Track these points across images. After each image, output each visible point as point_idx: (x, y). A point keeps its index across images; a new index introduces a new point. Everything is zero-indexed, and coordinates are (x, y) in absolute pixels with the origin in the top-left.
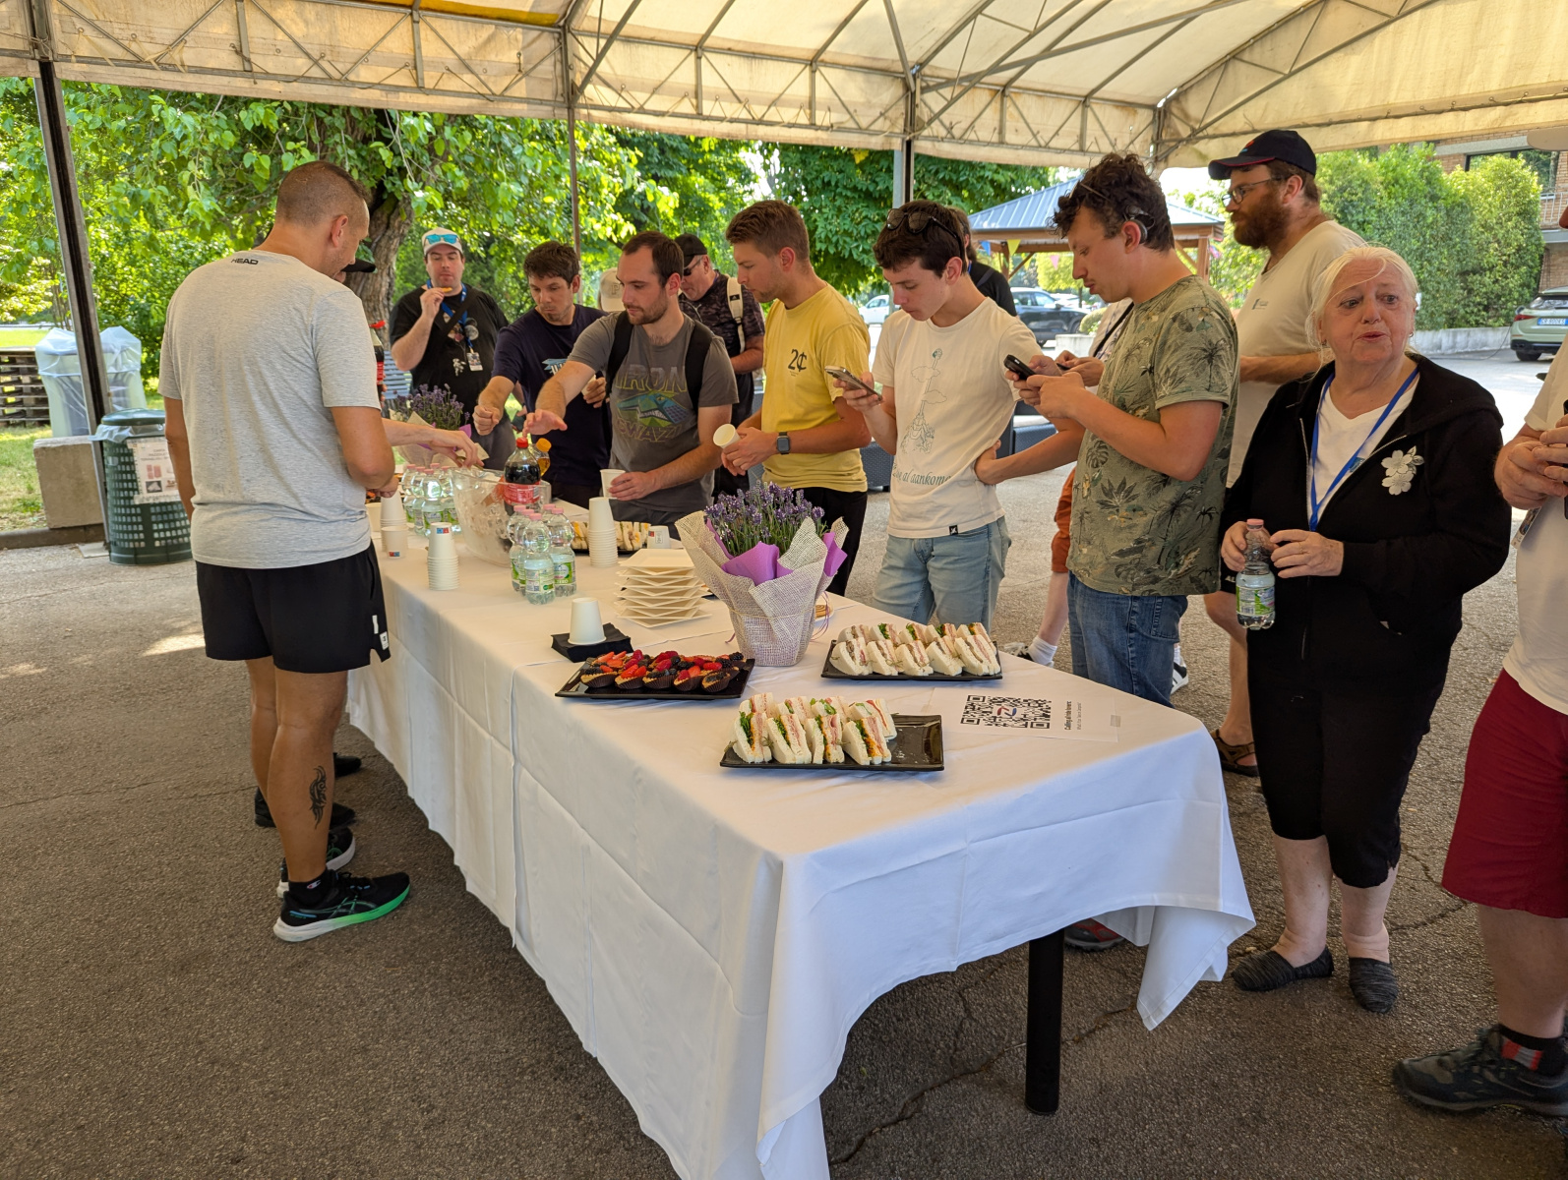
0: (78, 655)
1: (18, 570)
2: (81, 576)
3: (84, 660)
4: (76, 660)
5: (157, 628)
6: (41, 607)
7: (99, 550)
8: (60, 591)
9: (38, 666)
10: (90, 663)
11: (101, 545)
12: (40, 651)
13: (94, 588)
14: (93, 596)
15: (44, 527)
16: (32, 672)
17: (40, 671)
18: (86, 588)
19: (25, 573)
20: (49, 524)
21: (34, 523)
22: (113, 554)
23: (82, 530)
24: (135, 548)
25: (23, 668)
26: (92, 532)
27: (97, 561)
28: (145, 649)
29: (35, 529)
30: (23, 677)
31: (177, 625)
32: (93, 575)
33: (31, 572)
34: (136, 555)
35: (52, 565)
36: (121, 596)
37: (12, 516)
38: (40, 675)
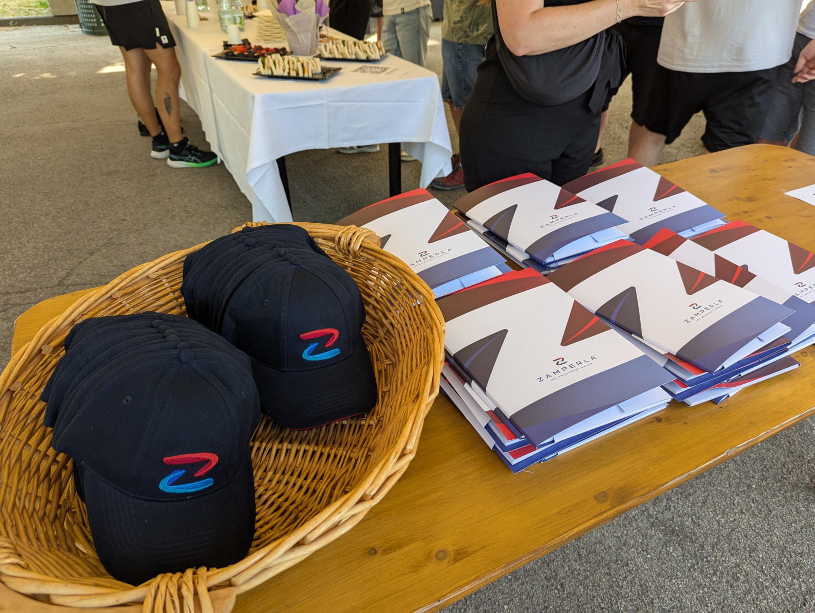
0: (69, 71)
1: (41, 35)
2: (70, 39)
3: (73, 73)
4: (68, 73)
5: (103, 62)
6: (52, 51)
7: (78, 28)
8: (60, 45)
9: (53, 75)
10: (75, 75)
11: (78, 26)
12: (53, 69)
13: (76, 45)
14: (75, 48)
15: (51, 15)
16: (50, 77)
17: (53, 77)
18: (72, 44)
19: (44, 36)
20: (53, 13)
21: (46, 13)
22: (84, 29)
23: (69, 18)
24: (92, 27)
25: (46, 75)
26: (73, 19)
27: (77, 33)
28: (98, 70)
29: (46, 15)
30: (47, 79)
31: (112, 62)
32: (75, 39)
33: (47, 36)
34: (94, 30)
35: (56, 33)
36: (87, 49)
37: (36, 9)
38: (53, 78)
